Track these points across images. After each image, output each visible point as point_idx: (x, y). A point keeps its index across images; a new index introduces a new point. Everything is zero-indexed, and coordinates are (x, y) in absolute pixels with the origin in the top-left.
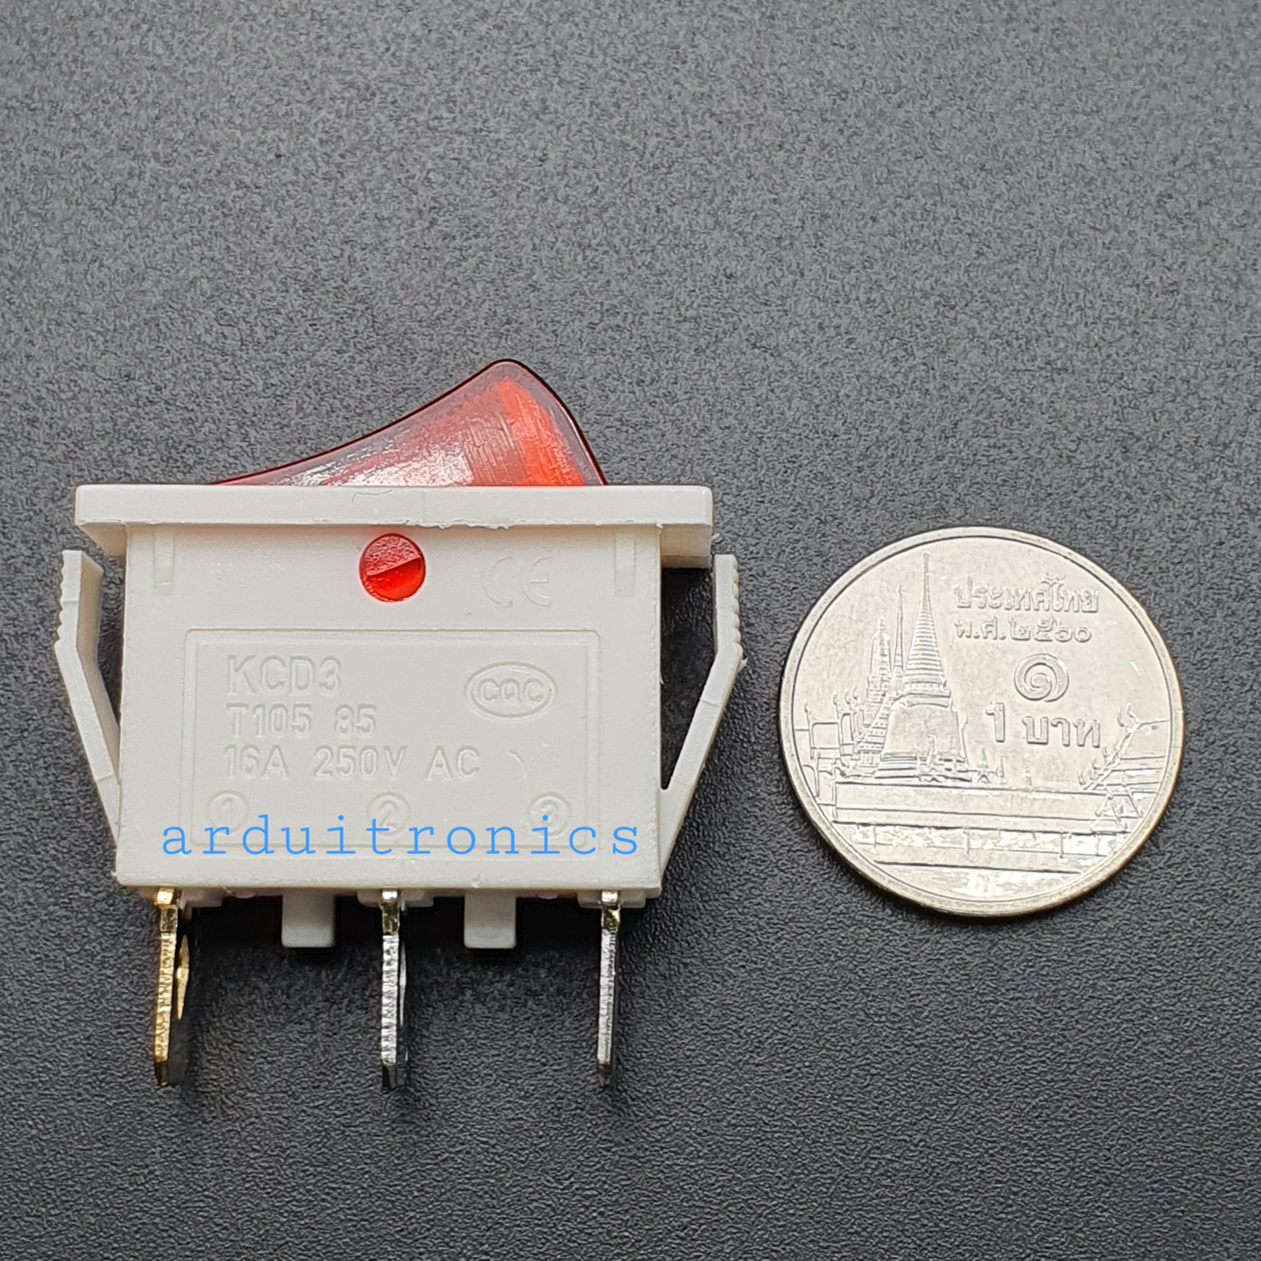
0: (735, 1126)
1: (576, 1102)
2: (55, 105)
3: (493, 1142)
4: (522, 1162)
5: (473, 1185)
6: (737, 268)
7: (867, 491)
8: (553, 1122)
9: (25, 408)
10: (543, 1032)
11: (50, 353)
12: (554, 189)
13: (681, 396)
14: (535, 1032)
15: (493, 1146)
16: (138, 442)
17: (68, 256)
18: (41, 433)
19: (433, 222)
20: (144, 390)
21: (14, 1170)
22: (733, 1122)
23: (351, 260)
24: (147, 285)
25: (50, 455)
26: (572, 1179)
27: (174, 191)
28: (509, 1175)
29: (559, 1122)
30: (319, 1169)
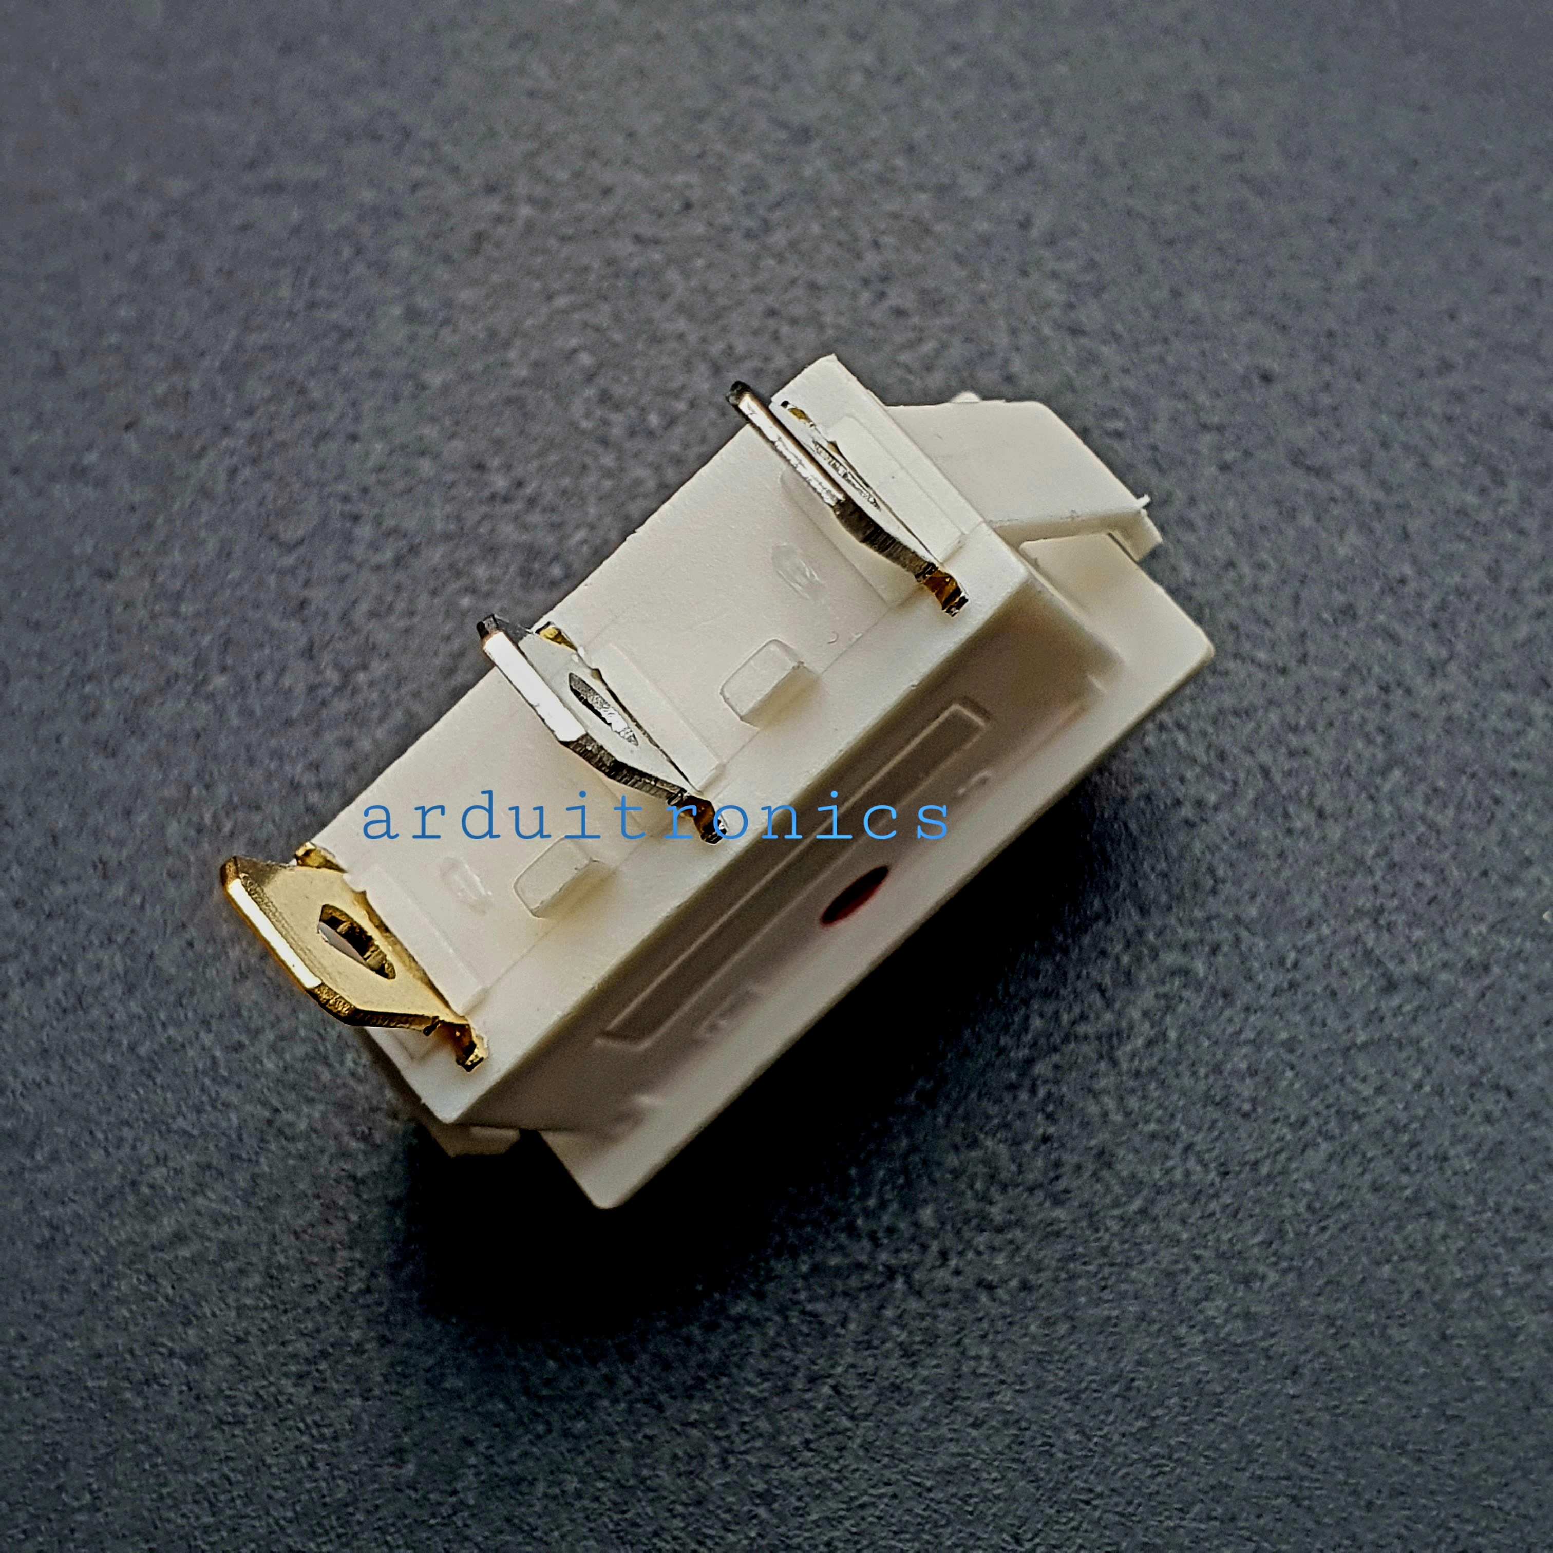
0: (1261, 1478)
1: (1044, 1435)
2: (406, 134)
3: (929, 1483)
4: (971, 1513)
5: (900, 1541)
6: (1273, 365)
7: (1444, 653)
8: (1013, 1460)
9: (346, 499)
10: (1000, 1338)
11: (383, 433)
12: (1039, 263)
13: (1200, 523)
14: (990, 1337)
15: (929, 1490)
16: (491, 551)
17: (413, 315)
18: (365, 531)
19: (882, 295)
20: (500, 483)
21: (275, 1488)
22: (1259, 1472)
23: (776, 337)
24: (512, 355)
25: (376, 559)
26: (1037, 1540)
27: (552, 242)
28: (949, 1530)
29: (1019, 1460)
30: (691, 1509)
